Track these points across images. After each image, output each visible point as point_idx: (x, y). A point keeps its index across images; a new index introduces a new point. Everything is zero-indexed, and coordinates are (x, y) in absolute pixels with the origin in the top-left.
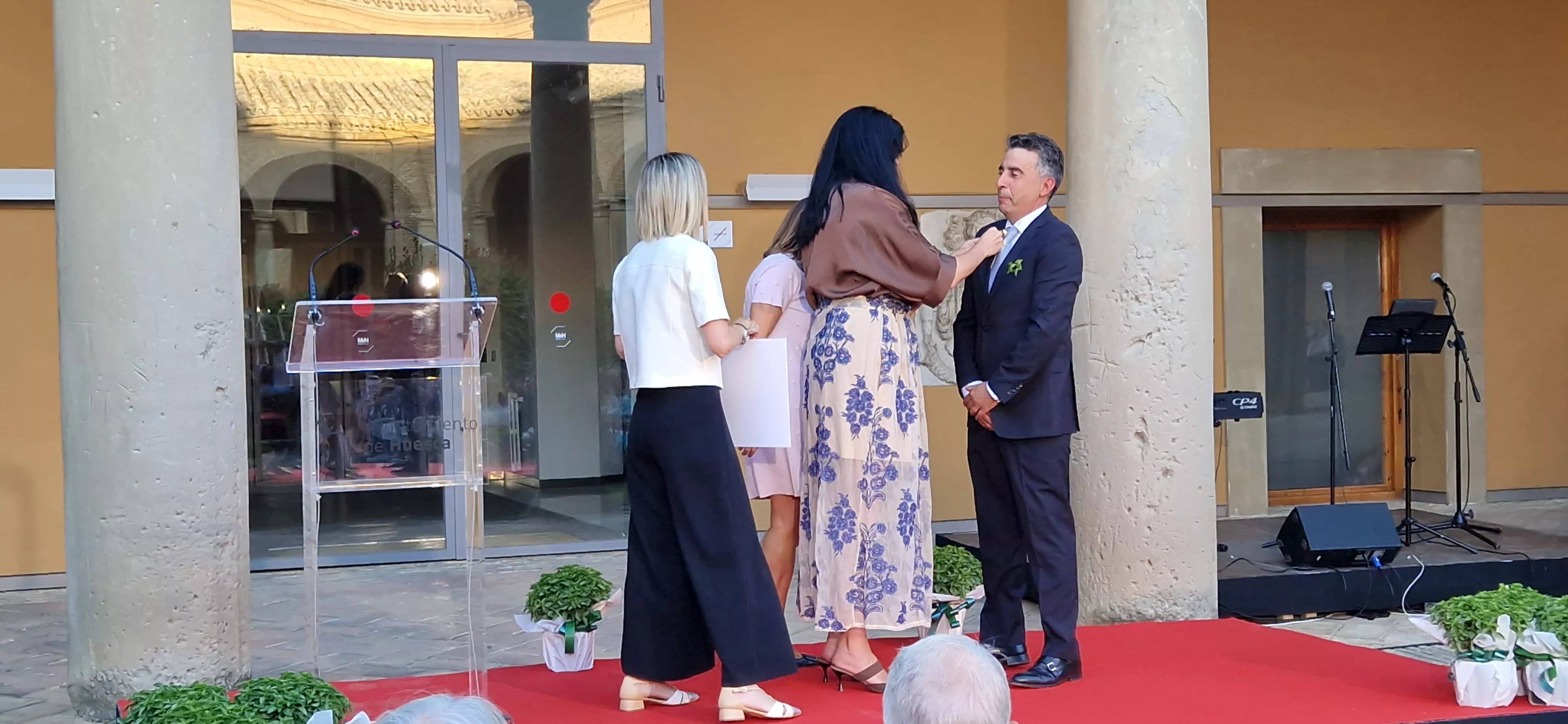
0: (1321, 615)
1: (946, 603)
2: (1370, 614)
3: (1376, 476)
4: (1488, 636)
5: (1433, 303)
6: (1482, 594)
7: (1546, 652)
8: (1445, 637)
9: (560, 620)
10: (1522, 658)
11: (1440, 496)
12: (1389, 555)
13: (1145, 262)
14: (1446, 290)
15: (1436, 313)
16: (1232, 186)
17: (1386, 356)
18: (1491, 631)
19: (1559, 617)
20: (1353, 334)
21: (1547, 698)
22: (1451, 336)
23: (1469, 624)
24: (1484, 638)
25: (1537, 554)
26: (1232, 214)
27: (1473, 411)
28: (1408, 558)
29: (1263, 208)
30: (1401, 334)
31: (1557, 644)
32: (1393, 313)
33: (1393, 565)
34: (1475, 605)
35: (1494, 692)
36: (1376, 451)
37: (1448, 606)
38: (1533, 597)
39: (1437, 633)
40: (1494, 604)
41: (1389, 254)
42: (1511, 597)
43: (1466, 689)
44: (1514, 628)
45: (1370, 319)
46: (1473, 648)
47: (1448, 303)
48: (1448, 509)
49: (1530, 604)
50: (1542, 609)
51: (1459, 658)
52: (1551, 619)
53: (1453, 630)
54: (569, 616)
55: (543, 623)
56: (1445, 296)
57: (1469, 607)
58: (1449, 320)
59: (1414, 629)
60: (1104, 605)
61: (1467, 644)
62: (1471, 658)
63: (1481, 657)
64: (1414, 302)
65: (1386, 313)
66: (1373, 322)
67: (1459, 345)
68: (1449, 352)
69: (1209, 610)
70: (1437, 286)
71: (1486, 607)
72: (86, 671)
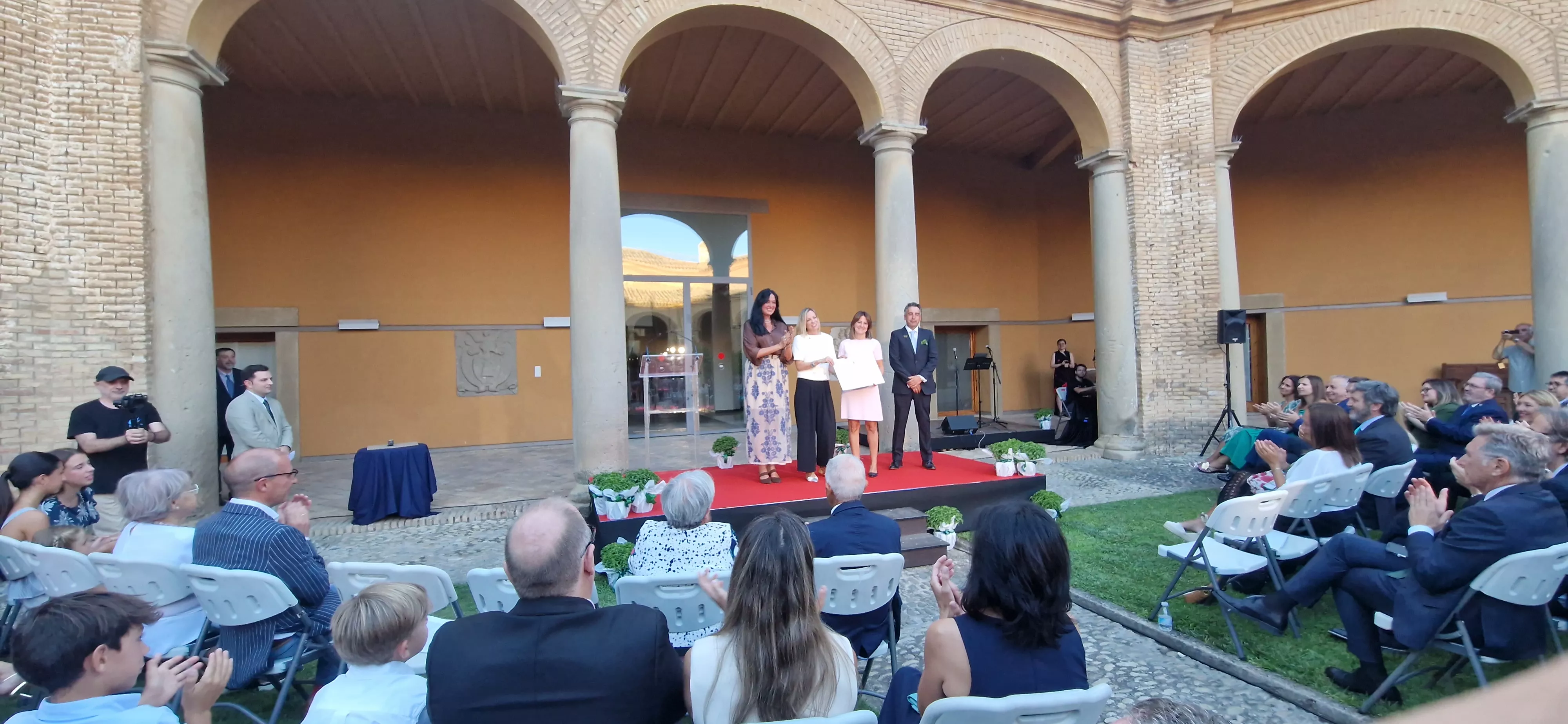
0: (955, 449)
2: (969, 449)
3: (970, 407)
4: (1006, 455)
5: (986, 354)
6: (1003, 442)
7: (1023, 459)
8: (993, 455)
9: (723, 453)
10: (1016, 461)
11: (989, 413)
12: (975, 431)
14: (990, 350)
15: (987, 357)
17: (972, 371)
18: (1007, 453)
19: (1027, 448)
20: (962, 363)
21: (1023, 473)
22: (992, 364)
23: (1000, 451)
25: (1019, 430)
27: (999, 387)
28: (980, 432)
30: (977, 364)
31: (1026, 457)
32: (974, 357)
33: (976, 434)
34: (1001, 445)
35: (1008, 472)
36: (970, 400)
37: (994, 445)
38: (1019, 443)
39: (990, 454)
40: (1007, 445)
41: (973, 340)
42: (1012, 443)
43: (999, 471)
44: (1013, 452)
45: (967, 359)
46: (1001, 458)
47: (991, 354)
48: (992, 417)
50: (1022, 446)
51: (997, 462)
52: (1024, 449)
53: (995, 453)
54: (726, 452)
55: (717, 453)
56: (990, 352)
58: (991, 359)
59: (983, 453)
61: (999, 457)
62: (1000, 461)
63: (1004, 461)
64: (981, 354)
65: (972, 357)
66: (969, 360)
67: (994, 367)
68: (991, 369)
70: (988, 349)
71: (1005, 446)
72: (579, 469)
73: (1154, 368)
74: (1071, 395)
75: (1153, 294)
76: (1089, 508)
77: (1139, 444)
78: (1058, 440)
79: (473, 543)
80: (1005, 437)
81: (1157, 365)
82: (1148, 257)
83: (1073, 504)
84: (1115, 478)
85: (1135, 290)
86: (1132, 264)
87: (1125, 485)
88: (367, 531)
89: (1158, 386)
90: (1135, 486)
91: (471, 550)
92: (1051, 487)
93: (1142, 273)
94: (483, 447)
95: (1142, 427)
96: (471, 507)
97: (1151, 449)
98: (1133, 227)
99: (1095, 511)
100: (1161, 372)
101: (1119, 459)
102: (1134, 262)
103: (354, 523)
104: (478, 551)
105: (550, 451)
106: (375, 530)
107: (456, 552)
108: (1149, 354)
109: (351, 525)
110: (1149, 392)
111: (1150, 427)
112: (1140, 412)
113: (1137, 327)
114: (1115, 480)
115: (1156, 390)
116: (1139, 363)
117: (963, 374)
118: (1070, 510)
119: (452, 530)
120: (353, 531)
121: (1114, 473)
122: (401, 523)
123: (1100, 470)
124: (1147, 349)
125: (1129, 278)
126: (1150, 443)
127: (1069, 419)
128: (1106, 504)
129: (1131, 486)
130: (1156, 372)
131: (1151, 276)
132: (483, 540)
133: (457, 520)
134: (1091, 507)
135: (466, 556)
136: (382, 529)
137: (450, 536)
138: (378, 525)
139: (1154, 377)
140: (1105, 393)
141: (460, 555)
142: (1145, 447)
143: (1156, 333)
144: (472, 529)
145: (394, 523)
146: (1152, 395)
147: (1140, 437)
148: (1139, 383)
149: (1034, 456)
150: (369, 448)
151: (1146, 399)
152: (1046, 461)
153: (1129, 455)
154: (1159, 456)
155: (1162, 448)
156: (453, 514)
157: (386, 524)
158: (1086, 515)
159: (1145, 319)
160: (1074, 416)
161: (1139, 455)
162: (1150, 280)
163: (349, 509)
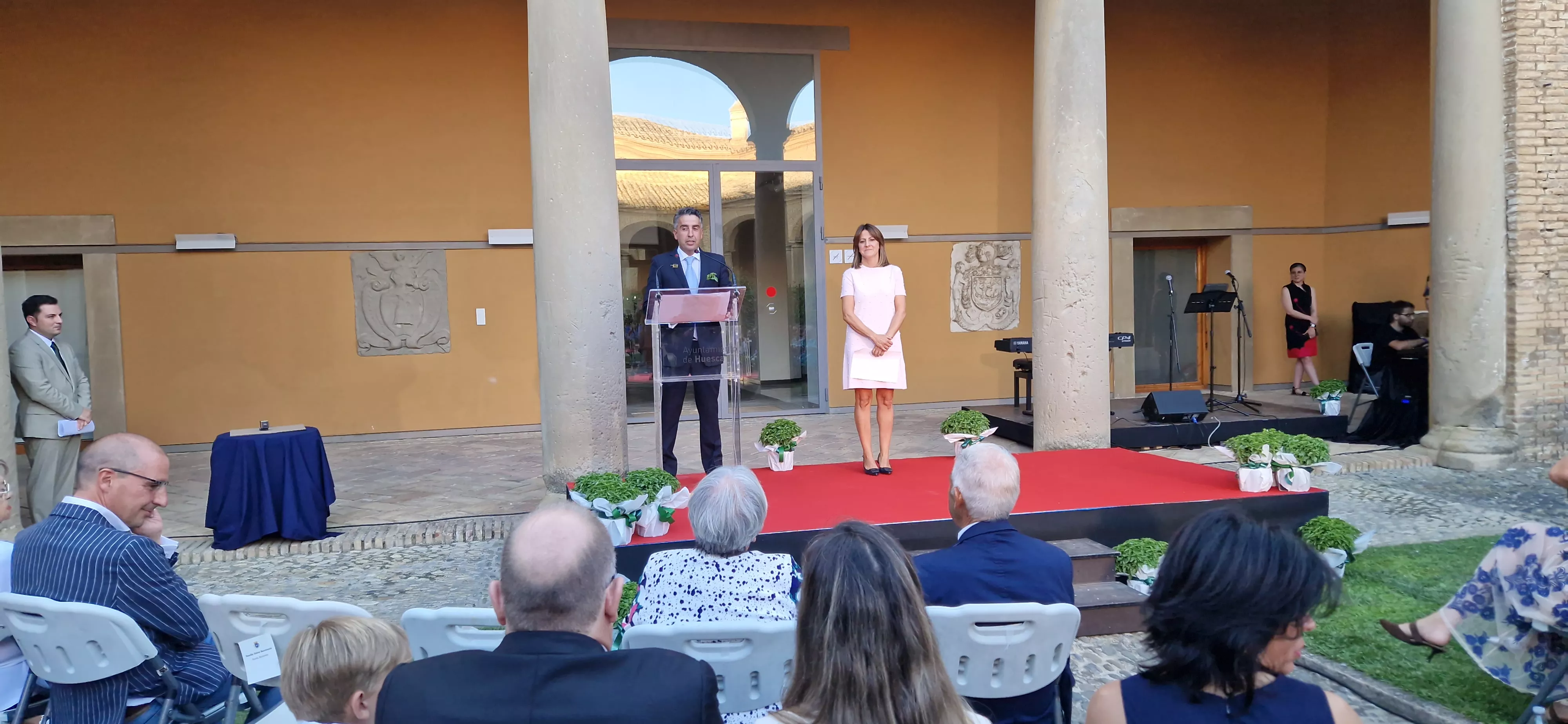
1: (970, 439)
2: (1190, 447)
3: (1194, 377)
4: (1257, 455)
5: (1226, 286)
6: (1254, 434)
7: (1288, 463)
8: (1234, 456)
9: (777, 446)
10: (1275, 467)
11: (1229, 387)
12: (1201, 417)
13: (1073, 265)
14: (1233, 279)
15: (1228, 291)
16: (1117, 227)
17: (1199, 314)
18: (1259, 452)
19: (1295, 445)
20: (1183, 303)
21: (1289, 488)
22: (1236, 303)
23: (1247, 449)
24: (1255, 457)
25: (1281, 417)
26: (1117, 242)
28: (1212, 418)
29: (1134, 239)
30: (1209, 302)
31: (1294, 459)
32: (1205, 291)
33: (1204, 422)
34: (1250, 440)
35: (1260, 484)
36: (1194, 365)
37: (1236, 440)
38: (1282, 436)
39: (1229, 455)
40: (1260, 439)
41: (1202, 259)
42: (1270, 435)
43: (1245, 483)
44: (1271, 452)
45: (1192, 294)
46: (1249, 462)
47: (1234, 286)
48: (1232, 394)
49: (1280, 439)
50: (1286, 442)
51: (1241, 467)
52: (1291, 447)
53: (1238, 452)
54: (781, 444)
55: (767, 447)
56: (1233, 282)
57: (1247, 440)
58: (1235, 295)
59: (1217, 453)
60: (1051, 440)
61: (1246, 459)
62: (1248, 467)
63: (1253, 466)
64: (1216, 286)
65: (1199, 291)
66: (1194, 296)
67: (1240, 308)
68: (1234, 311)
69: (1106, 444)
70: (1228, 277)
71: (1256, 441)
72: (551, 468)
73: (1541, 308)
74: (1381, 356)
75: (1544, 175)
76: (1407, 550)
77: (1506, 443)
78: (1352, 434)
79: (393, 580)
80: (1257, 427)
81: (1546, 303)
82: (1540, 108)
83: (1377, 543)
84: (1457, 500)
85: (1511, 168)
86: (1507, 122)
87: (1477, 511)
88: (235, 559)
89: (1546, 340)
90: (1494, 515)
91: (390, 590)
92: (1337, 510)
93: (1525, 136)
94: (402, 435)
95: (1512, 413)
96: (388, 526)
97: (1529, 451)
98: (1512, 53)
99: (1418, 555)
100: (1553, 315)
101: (1467, 468)
102: (1510, 117)
103: (215, 546)
104: (402, 592)
105: (502, 442)
106: (246, 557)
107: (370, 593)
108: (1531, 284)
109: (211, 551)
110: (1529, 350)
111: (1527, 413)
112: (1509, 385)
113: (1511, 236)
114: (1457, 505)
115: (1542, 347)
116: (1511, 299)
117: (1183, 319)
118: (1371, 552)
119: (359, 559)
120: (214, 559)
121: (1455, 492)
122: (284, 548)
123: (1428, 486)
124: (1528, 274)
125: (1499, 145)
126: (1525, 441)
127: (1374, 397)
128: (1437, 544)
129: (1488, 514)
130: (1544, 316)
131: (1541, 142)
132: (408, 576)
133: (368, 545)
134: (1411, 547)
135: (385, 599)
136: (257, 556)
137: (357, 568)
138: (251, 550)
139: (1539, 324)
140: (1444, 353)
141: (376, 597)
142: (1517, 448)
143: (1549, 245)
144: (391, 559)
145: (274, 548)
146: (1534, 356)
147: (1509, 430)
148: (1511, 334)
149: (1307, 461)
150: (234, 433)
151: (1522, 363)
152: (1331, 467)
153: (1485, 462)
154: (1543, 464)
155: (1549, 450)
156: (361, 536)
157: (263, 548)
158: (1401, 561)
159: (1528, 221)
160: (1384, 393)
161: (1502, 461)
162: (1540, 150)
163: (207, 526)
